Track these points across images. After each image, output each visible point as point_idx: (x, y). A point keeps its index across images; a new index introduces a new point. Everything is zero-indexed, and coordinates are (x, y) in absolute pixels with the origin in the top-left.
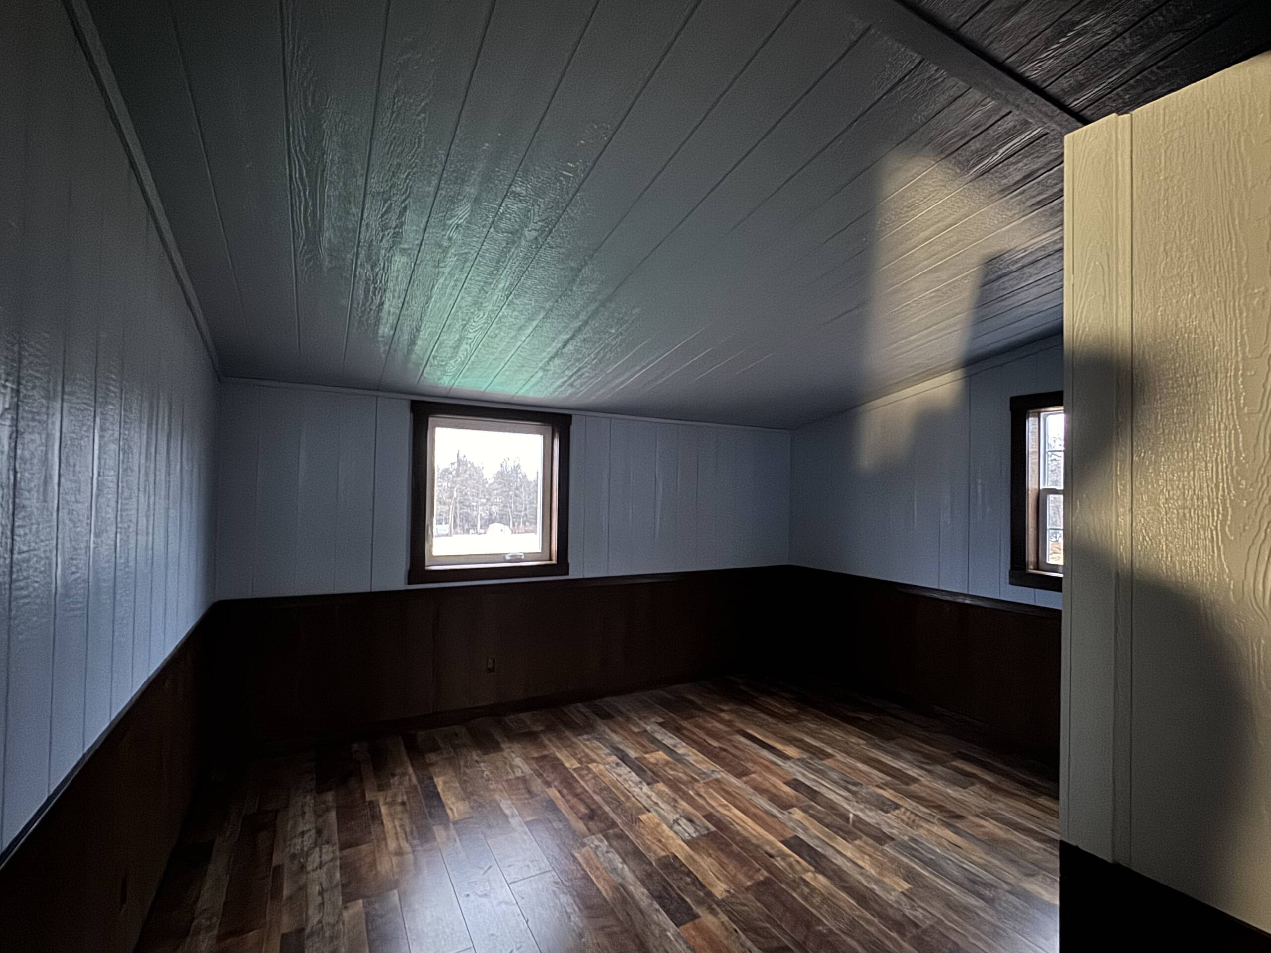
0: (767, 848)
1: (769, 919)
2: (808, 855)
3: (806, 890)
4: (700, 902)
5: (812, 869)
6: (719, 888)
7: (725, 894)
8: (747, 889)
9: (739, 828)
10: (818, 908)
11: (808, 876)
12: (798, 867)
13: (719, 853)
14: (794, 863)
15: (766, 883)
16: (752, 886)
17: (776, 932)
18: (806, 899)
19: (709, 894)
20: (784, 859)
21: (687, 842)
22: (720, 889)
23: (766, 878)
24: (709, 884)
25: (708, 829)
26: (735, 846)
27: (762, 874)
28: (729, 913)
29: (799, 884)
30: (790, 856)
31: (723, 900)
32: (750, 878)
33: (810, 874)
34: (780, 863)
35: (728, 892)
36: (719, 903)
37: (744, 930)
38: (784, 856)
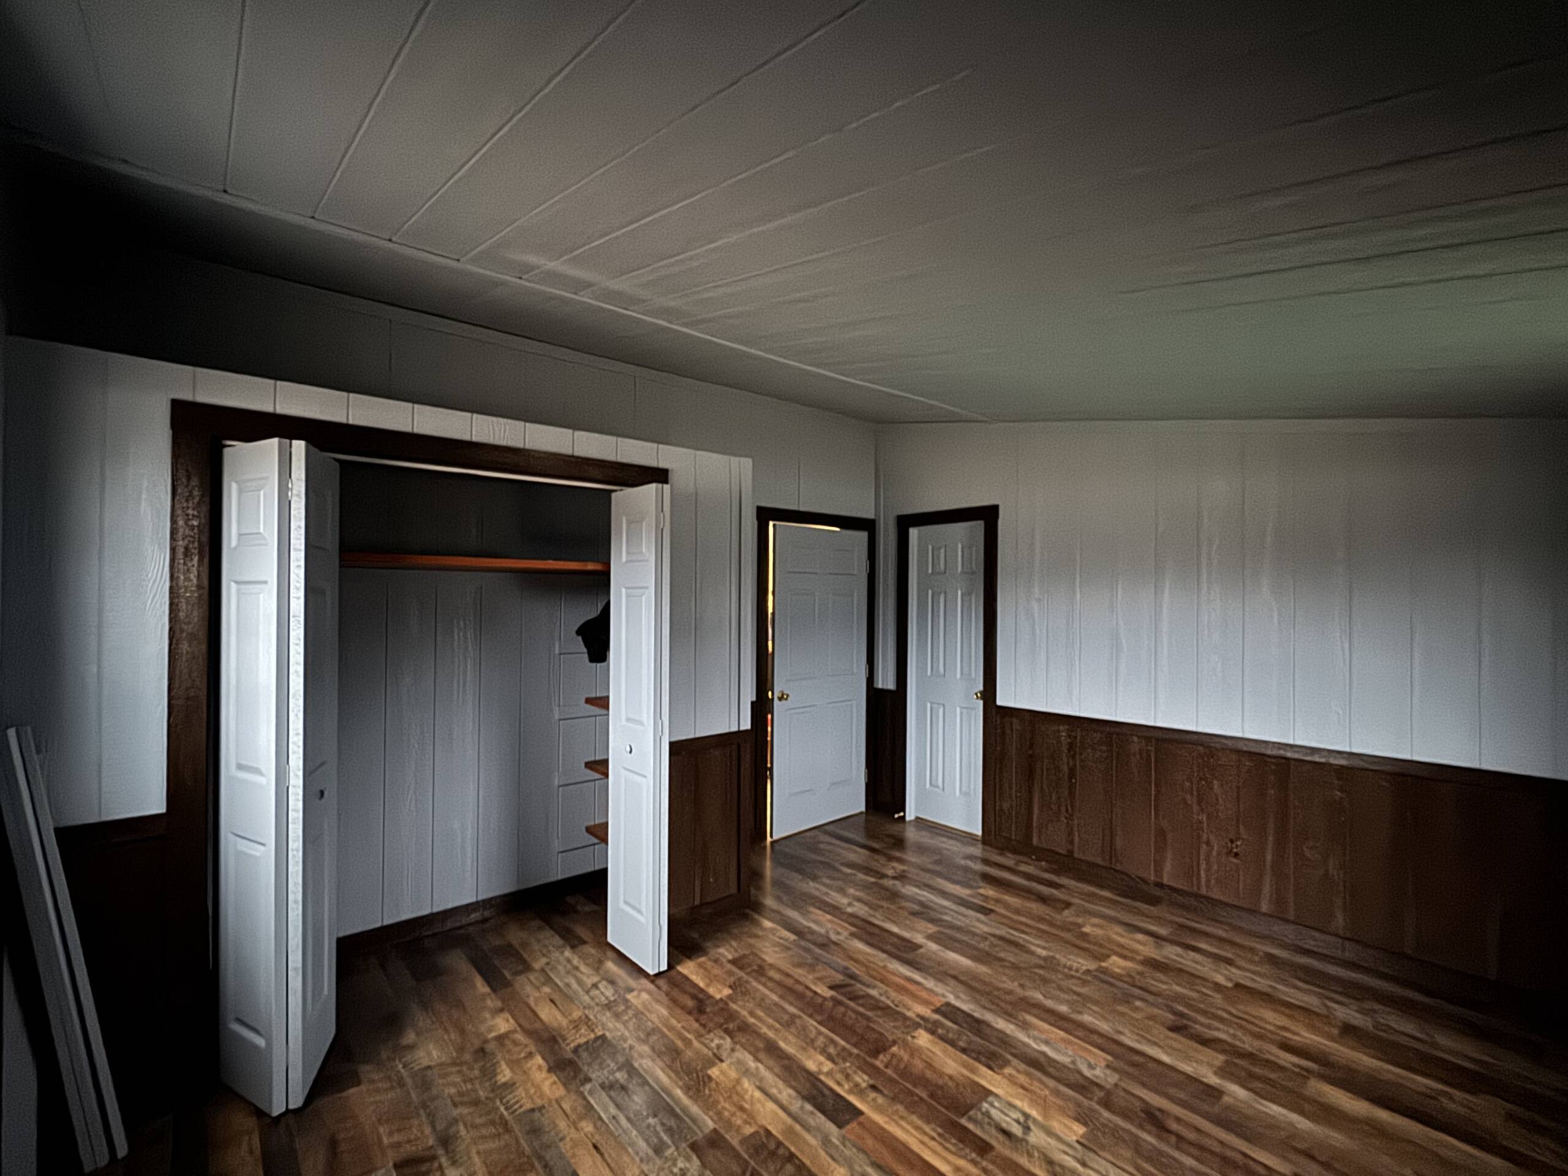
0: (880, 1100)
1: (868, 1019)
2: (824, 1095)
3: (831, 1050)
4: (936, 1023)
5: (822, 1077)
6: (925, 1039)
7: (916, 1034)
8: (894, 1043)
9: (927, 1129)
10: (820, 1033)
11: (828, 1066)
12: (839, 1076)
13: (940, 1082)
14: (844, 1082)
15: (876, 1053)
16: (891, 1047)
17: (861, 1009)
18: (832, 1041)
19: (932, 1032)
20: (857, 1085)
21: (989, 1093)
22: (923, 1039)
23: (876, 1057)
24: (937, 1043)
25: (970, 1119)
26: (924, 1095)
27: (882, 1061)
28: (906, 1018)
29: (838, 1055)
30: (850, 1092)
31: (916, 1029)
32: (893, 1055)
33: (825, 1069)
34: (862, 1079)
35: (913, 1037)
36: (917, 1026)
37: (889, 1007)
38: (857, 1090)
